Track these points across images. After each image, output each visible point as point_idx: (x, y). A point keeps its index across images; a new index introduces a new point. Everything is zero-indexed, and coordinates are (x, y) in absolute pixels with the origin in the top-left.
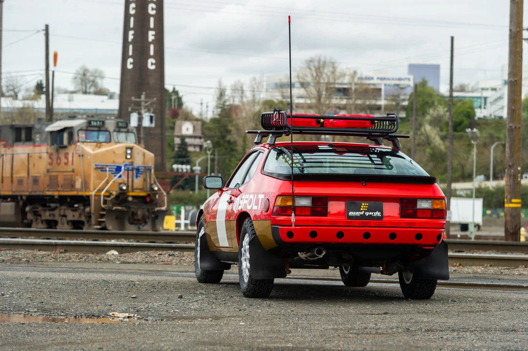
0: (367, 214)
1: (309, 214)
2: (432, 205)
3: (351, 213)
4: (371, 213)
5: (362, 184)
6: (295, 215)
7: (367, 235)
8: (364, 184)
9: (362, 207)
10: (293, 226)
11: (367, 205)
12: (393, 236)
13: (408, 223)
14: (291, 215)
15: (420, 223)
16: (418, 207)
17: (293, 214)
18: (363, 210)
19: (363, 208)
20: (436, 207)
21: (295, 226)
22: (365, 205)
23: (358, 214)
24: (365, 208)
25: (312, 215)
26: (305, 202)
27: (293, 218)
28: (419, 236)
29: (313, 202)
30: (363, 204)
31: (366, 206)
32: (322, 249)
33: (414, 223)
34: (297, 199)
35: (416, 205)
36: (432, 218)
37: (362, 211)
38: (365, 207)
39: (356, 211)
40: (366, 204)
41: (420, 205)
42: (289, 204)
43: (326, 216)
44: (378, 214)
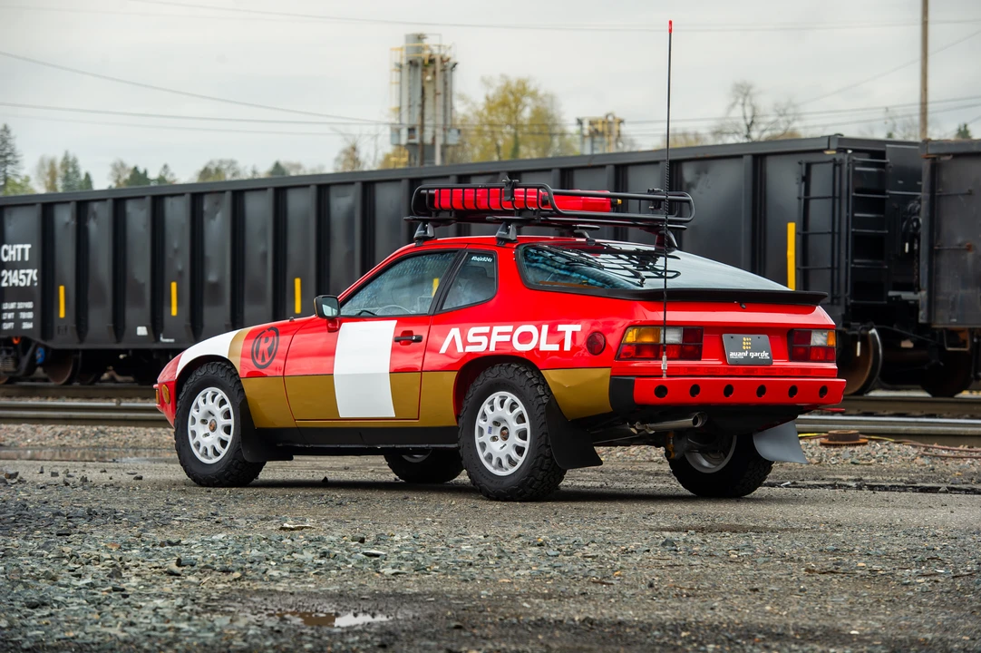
0: (752, 355)
1: (679, 356)
2: (827, 340)
3: (733, 355)
4: (757, 354)
5: (741, 305)
6: (668, 359)
7: (761, 391)
8: (744, 307)
9: (744, 343)
10: (665, 378)
12: (792, 391)
14: (661, 359)
16: (812, 343)
17: (664, 357)
19: (746, 346)
20: (830, 343)
21: (667, 376)
23: (741, 355)
24: (748, 346)
25: (681, 358)
26: (673, 337)
27: (664, 364)
28: (823, 391)
29: (684, 336)
30: (744, 339)
31: (749, 342)
35: (810, 340)
36: (826, 360)
37: (745, 351)
38: (747, 343)
39: (738, 351)
41: (814, 340)
42: (648, 339)
43: (700, 359)
44: (765, 355)
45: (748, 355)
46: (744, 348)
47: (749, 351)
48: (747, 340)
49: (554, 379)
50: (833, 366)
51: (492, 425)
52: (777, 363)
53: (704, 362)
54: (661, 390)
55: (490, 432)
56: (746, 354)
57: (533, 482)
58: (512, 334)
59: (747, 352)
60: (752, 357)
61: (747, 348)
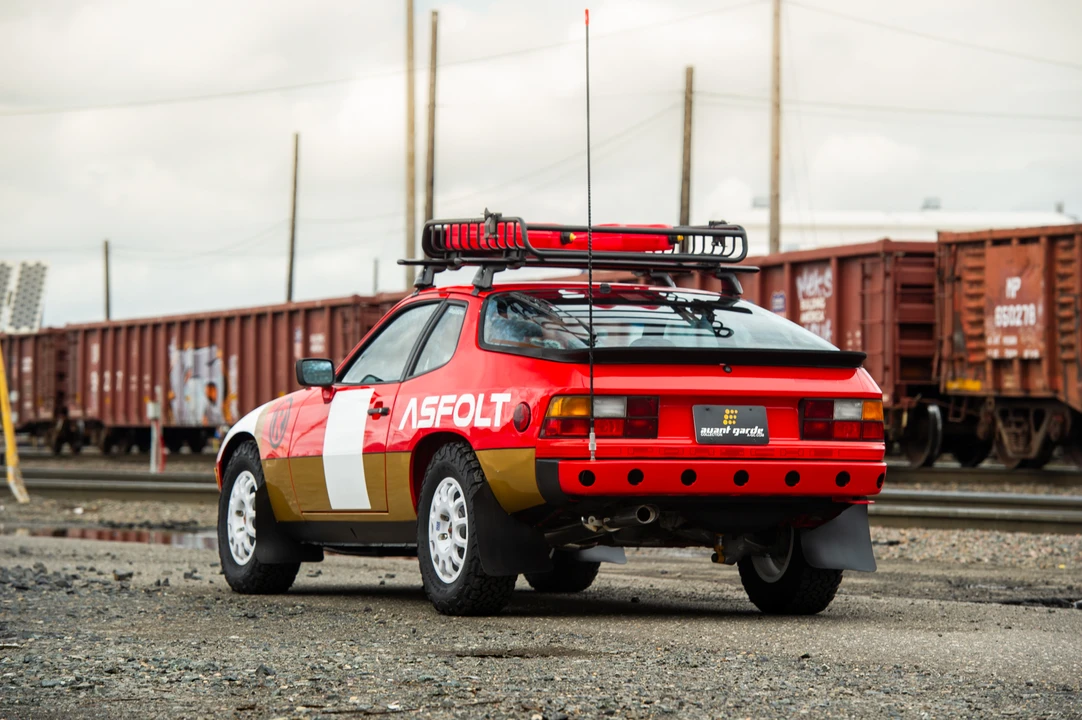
0: (737, 432)
1: (620, 433)
2: (863, 413)
3: (705, 432)
4: (744, 431)
5: (724, 368)
6: (597, 437)
7: (741, 477)
8: (728, 369)
9: (726, 417)
10: (593, 461)
11: (735, 414)
12: (792, 478)
13: (818, 451)
14: (588, 437)
15: (840, 450)
16: (836, 416)
17: (592, 435)
18: (728, 425)
19: (728, 420)
20: (870, 416)
21: (597, 459)
22: (730, 414)
23: (718, 432)
24: (732, 420)
25: (625, 436)
26: (613, 409)
27: (592, 443)
28: (843, 478)
29: (630, 408)
30: (727, 411)
31: (733, 415)
32: (650, 509)
33: (829, 451)
34: (597, 402)
35: (832, 412)
36: (862, 439)
37: (726, 427)
38: (731, 417)
39: (714, 427)
40: (732, 412)
41: (840, 413)
42: (579, 412)
43: (655, 437)
44: (758, 432)
45: (731, 431)
46: (725, 422)
47: (732, 427)
48: (730, 413)
49: (487, 462)
50: (880, 446)
51: (440, 520)
52: (777, 442)
53: (662, 441)
54: (587, 477)
55: (438, 529)
56: (727, 430)
57: (469, 593)
58: (453, 405)
59: (729, 428)
60: (737, 434)
61: (730, 422)
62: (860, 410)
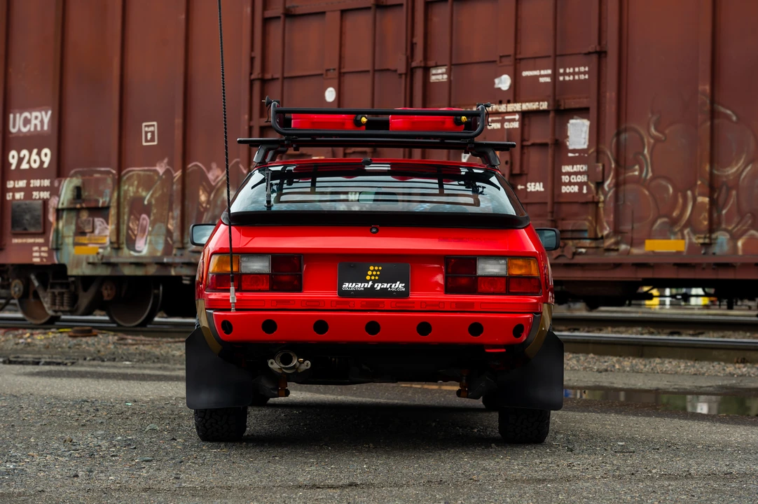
0: (378, 286)
1: (268, 287)
2: (508, 268)
3: (346, 286)
4: (385, 285)
5: (371, 230)
6: (236, 291)
7: (373, 327)
8: (374, 230)
9: (370, 273)
10: (234, 311)
11: (378, 270)
12: (424, 328)
13: (458, 304)
14: (228, 291)
15: (482, 303)
16: (479, 272)
17: (232, 289)
18: (371, 280)
19: (371, 276)
20: (516, 272)
21: (237, 310)
22: (374, 270)
23: (360, 286)
24: (375, 276)
25: (272, 290)
26: (259, 266)
27: (232, 296)
28: (476, 328)
29: (274, 265)
30: (372, 268)
31: (376, 271)
32: (292, 354)
33: (472, 304)
34: (244, 259)
35: (475, 268)
36: (508, 293)
37: (368, 282)
38: (374, 273)
39: (357, 282)
40: (376, 268)
41: (483, 269)
42: (235, 268)
43: (299, 291)
44: (399, 286)
45: (372, 286)
46: (368, 278)
47: (374, 282)
53: (306, 295)
59: (371, 283)
60: (378, 288)
61: (373, 278)
62: (505, 267)
